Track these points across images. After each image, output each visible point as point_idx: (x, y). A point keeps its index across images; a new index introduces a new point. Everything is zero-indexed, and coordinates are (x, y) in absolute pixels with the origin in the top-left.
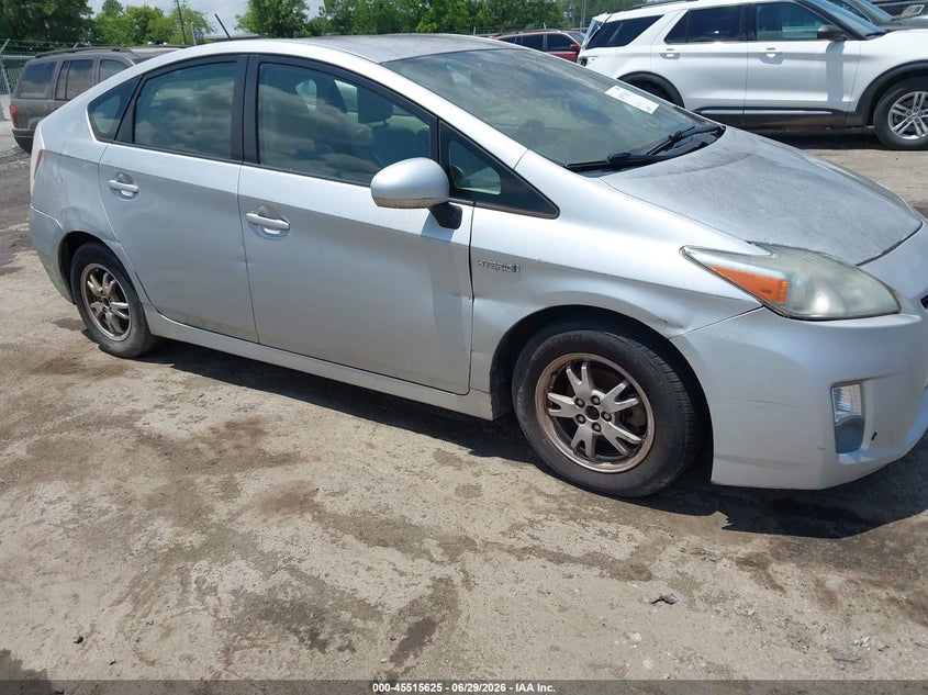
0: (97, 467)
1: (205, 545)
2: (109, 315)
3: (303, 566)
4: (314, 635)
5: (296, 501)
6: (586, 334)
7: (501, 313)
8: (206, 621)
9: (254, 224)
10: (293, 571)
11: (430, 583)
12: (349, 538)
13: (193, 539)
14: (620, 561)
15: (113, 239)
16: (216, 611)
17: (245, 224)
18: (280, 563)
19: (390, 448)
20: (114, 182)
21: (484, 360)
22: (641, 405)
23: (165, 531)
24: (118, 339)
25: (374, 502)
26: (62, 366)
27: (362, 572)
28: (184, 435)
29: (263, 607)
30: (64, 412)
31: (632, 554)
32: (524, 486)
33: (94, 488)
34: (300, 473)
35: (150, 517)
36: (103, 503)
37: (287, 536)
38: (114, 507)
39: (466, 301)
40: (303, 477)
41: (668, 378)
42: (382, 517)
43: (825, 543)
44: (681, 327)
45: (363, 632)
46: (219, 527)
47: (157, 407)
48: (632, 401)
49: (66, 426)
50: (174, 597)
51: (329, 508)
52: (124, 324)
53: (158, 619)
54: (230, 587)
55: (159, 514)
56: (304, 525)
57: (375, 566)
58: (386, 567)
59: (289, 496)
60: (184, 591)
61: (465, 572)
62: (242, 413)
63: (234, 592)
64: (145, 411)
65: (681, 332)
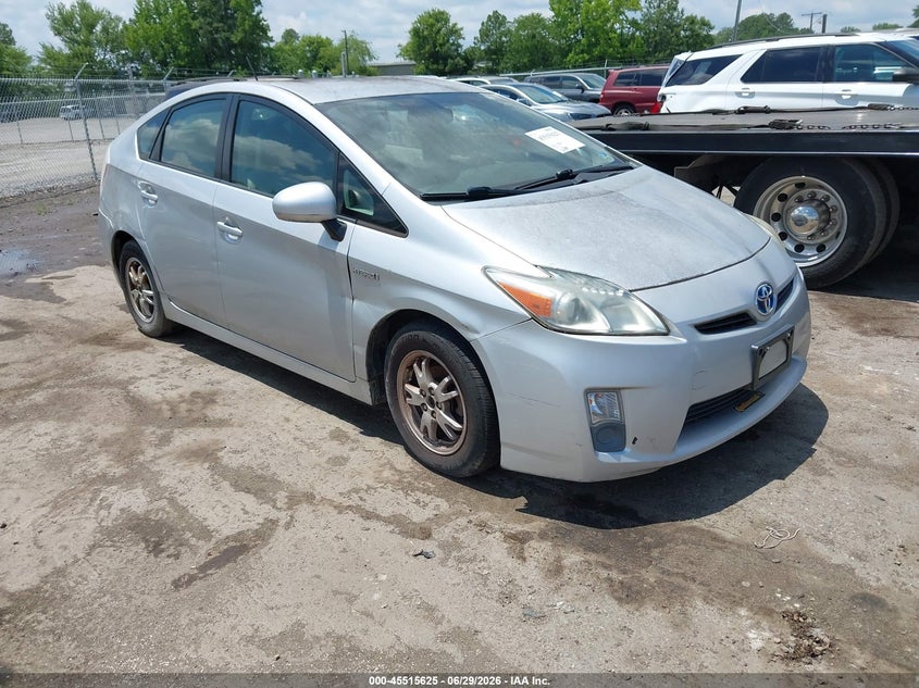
0: (84, 414)
1: (124, 476)
2: (142, 300)
3: (180, 499)
4: (157, 544)
5: (205, 454)
6: (422, 334)
7: (369, 313)
8: (91, 525)
9: (223, 231)
10: (172, 501)
11: (261, 521)
12: (226, 484)
13: (119, 471)
14: (414, 523)
15: (141, 238)
16: (102, 520)
17: (217, 231)
18: (167, 494)
19: (299, 423)
20: (144, 192)
21: (361, 351)
22: (459, 396)
23: (103, 462)
24: (148, 321)
25: (260, 461)
26: (106, 339)
27: (219, 507)
28: (158, 398)
29: (135, 522)
30: (85, 374)
31: (429, 519)
32: (383, 461)
33: (74, 428)
34: (221, 434)
35: (99, 453)
36: (72, 440)
37: (182, 477)
38: (79, 443)
39: (348, 301)
40: (220, 437)
41: (471, 375)
42: (260, 472)
43: (591, 532)
44: (477, 332)
45: (191, 547)
46: (141, 464)
47: (152, 376)
48: (454, 393)
49: (82, 384)
50: (80, 507)
51: (225, 461)
52: (151, 308)
53: (61, 521)
54: (122, 505)
55: (106, 451)
56: (200, 470)
57: (231, 505)
58: (238, 507)
59: (202, 449)
60: (90, 505)
61: (292, 517)
62: (209, 386)
63: (122, 510)
64: (141, 378)
65: (477, 336)
